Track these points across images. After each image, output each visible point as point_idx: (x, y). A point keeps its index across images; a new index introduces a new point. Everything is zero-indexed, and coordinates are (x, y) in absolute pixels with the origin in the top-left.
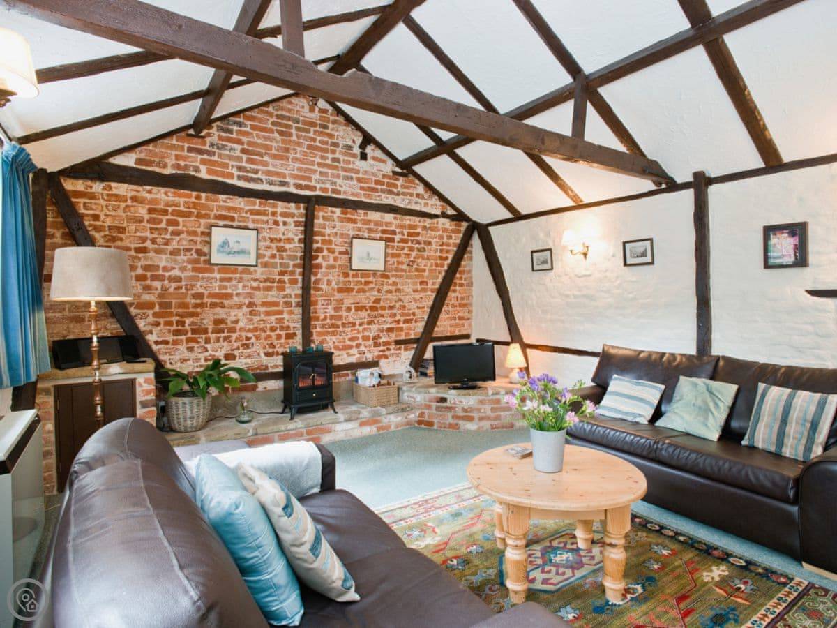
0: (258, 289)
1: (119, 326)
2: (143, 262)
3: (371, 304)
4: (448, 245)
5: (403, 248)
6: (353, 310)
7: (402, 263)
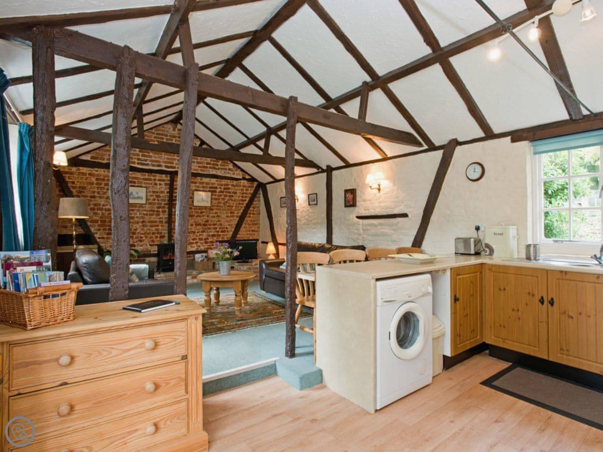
0: (147, 214)
1: (82, 230)
2: (93, 202)
3: (204, 223)
4: (246, 194)
5: (221, 196)
6: (194, 225)
7: (220, 203)
